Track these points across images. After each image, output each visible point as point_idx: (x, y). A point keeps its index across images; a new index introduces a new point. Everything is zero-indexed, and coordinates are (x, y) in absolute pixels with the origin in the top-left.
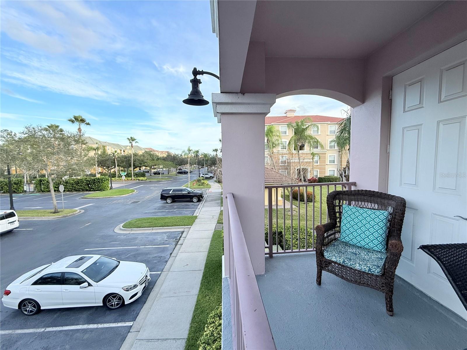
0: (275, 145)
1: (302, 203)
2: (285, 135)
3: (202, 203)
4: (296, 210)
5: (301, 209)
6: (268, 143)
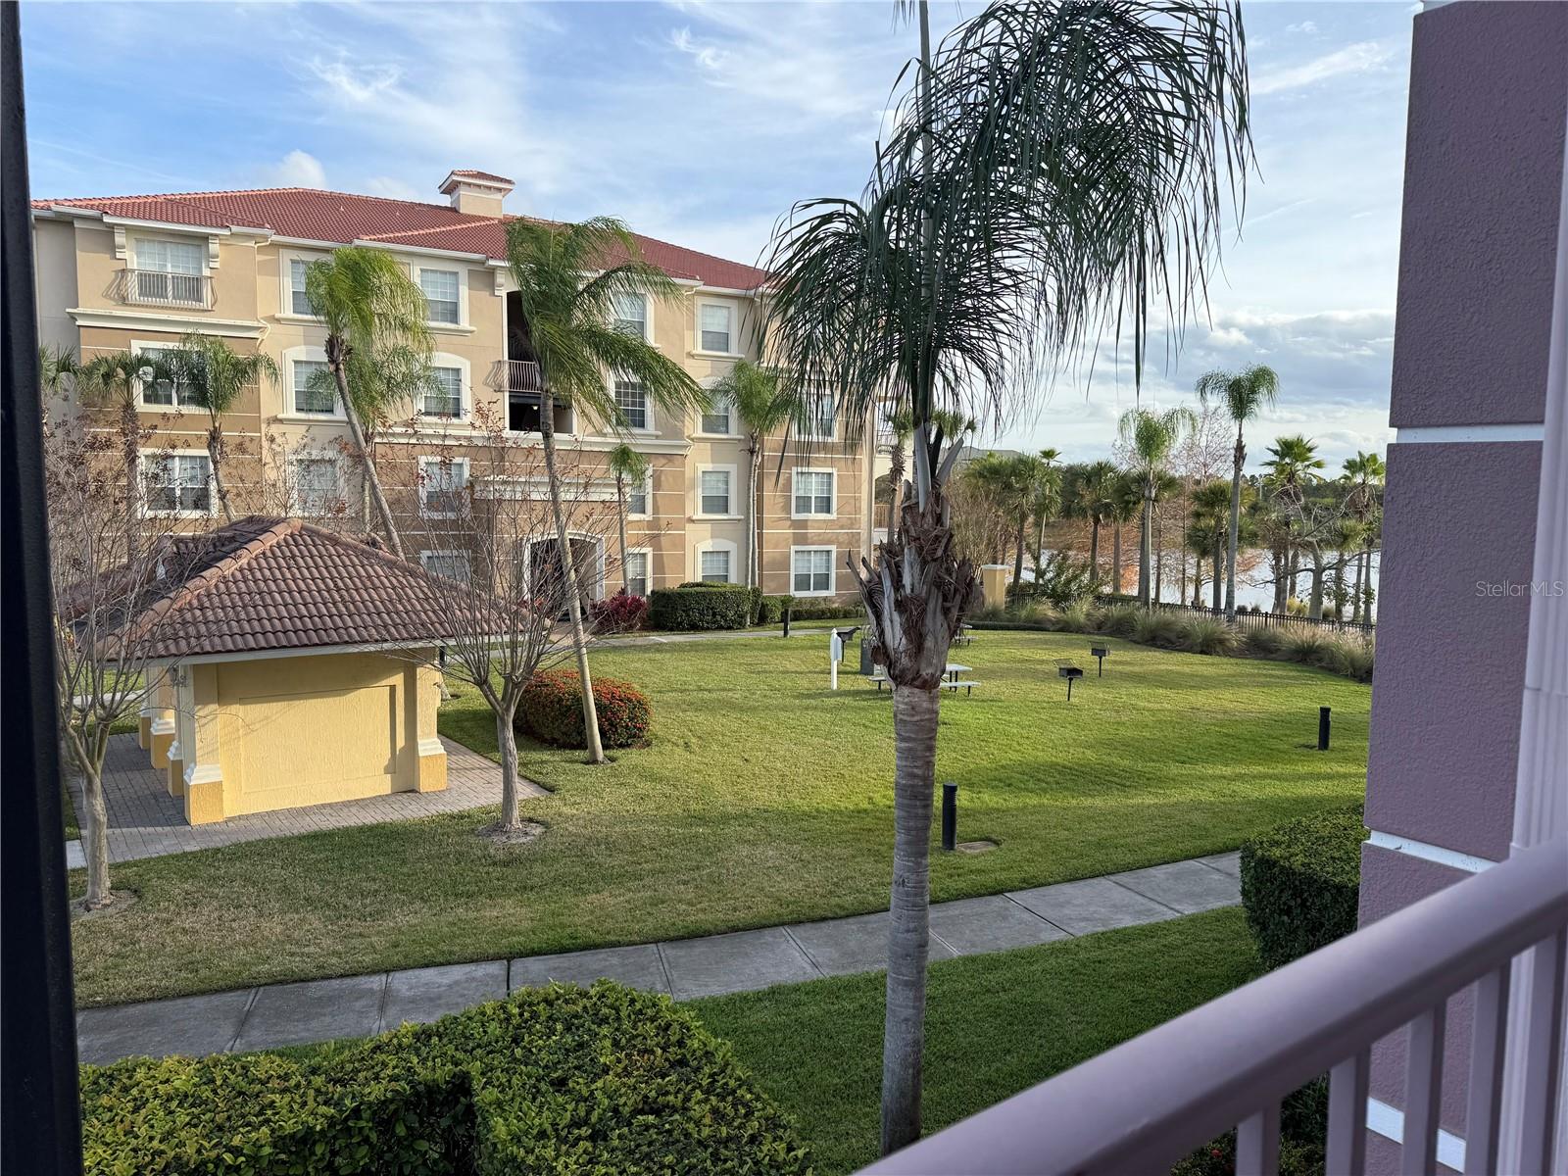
1: (572, 762)
2: (454, 326)
4: (539, 814)
5: (575, 803)
6: (337, 365)
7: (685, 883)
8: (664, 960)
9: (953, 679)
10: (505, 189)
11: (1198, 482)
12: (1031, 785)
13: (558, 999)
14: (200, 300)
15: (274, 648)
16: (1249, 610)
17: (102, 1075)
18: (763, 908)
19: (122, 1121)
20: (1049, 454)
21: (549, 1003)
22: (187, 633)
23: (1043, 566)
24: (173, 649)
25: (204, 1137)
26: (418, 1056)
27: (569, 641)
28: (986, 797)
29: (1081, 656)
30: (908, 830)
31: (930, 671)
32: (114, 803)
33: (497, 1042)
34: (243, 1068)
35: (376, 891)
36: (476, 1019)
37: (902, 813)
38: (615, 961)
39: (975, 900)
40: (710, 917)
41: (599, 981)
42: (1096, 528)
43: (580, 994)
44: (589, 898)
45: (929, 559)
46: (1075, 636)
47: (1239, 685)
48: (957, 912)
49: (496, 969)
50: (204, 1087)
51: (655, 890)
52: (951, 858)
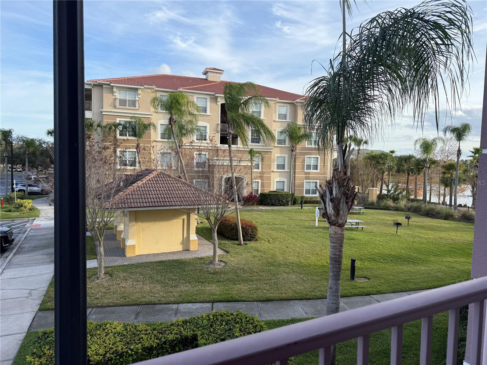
0: (185, 132)
1: (234, 244)
2: (205, 114)
3: (7, 257)
4: (224, 260)
5: (234, 257)
6: (172, 126)
7: (266, 284)
8: (259, 307)
9: (357, 225)
10: (221, 73)
11: (445, 162)
12: (382, 261)
13: (224, 315)
14: (135, 107)
15: (151, 206)
16: (463, 205)
17: (98, 325)
18: (290, 294)
19: (102, 338)
20: (392, 152)
21: (222, 316)
22: (128, 202)
23: (390, 189)
24: (124, 206)
25: (124, 345)
26: (183, 328)
27: (234, 207)
28: (366, 264)
29: (401, 219)
30: (333, 272)
31: (341, 221)
32: (106, 249)
33: (206, 326)
34: (135, 327)
35: (176, 279)
36: (200, 319)
37: (332, 266)
38: (244, 306)
39: (360, 297)
40: (274, 295)
41: (237, 311)
42: (408, 177)
43: (231, 314)
44: (237, 286)
45: (342, 186)
46: (400, 212)
47: (457, 231)
48: (354, 300)
49: (209, 305)
50: (124, 331)
51: (257, 285)
52: (353, 283)
